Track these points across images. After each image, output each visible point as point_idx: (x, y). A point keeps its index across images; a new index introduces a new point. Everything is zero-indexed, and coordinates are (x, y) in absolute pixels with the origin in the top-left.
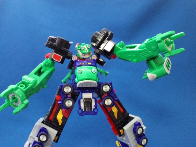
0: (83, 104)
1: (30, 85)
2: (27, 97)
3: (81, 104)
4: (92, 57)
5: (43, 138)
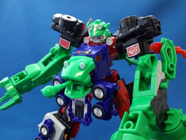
3: (72, 106)
4: (107, 40)
5: (44, 131)
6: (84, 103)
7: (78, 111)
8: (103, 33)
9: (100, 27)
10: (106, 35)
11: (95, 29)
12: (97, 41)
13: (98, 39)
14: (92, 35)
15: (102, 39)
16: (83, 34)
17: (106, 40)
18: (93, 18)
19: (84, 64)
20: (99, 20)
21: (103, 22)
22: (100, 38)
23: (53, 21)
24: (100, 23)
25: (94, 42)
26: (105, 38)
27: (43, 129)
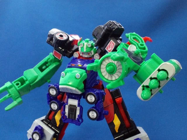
0: (68, 110)
1: (27, 82)
2: (21, 96)
3: (66, 110)
4: (95, 56)
5: (36, 137)
6: (77, 106)
7: (71, 113)
8: (92, 50)
9: (89, 45)
10: (94, 52)
11: (85, 47)
12: (86, 56)
13: (87, 54)
14: (83, 51)
15: (90, 55)
16: (73, 49)
17: (93, 55)
18: (83, 38)
19: (79, 75)
20: (88, 39)
21: (92, 41)
22: (89, 54)
23: (49, 36)
24: (89, 42)
25: (83, 56)
26: (93, 54)
27: (35, 136)
